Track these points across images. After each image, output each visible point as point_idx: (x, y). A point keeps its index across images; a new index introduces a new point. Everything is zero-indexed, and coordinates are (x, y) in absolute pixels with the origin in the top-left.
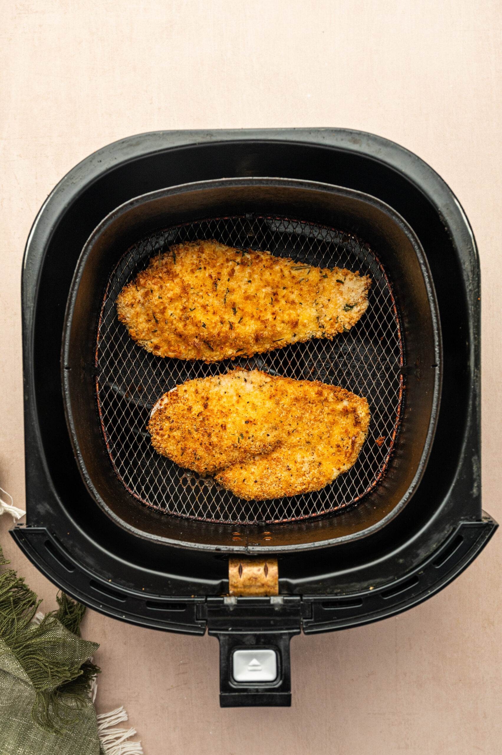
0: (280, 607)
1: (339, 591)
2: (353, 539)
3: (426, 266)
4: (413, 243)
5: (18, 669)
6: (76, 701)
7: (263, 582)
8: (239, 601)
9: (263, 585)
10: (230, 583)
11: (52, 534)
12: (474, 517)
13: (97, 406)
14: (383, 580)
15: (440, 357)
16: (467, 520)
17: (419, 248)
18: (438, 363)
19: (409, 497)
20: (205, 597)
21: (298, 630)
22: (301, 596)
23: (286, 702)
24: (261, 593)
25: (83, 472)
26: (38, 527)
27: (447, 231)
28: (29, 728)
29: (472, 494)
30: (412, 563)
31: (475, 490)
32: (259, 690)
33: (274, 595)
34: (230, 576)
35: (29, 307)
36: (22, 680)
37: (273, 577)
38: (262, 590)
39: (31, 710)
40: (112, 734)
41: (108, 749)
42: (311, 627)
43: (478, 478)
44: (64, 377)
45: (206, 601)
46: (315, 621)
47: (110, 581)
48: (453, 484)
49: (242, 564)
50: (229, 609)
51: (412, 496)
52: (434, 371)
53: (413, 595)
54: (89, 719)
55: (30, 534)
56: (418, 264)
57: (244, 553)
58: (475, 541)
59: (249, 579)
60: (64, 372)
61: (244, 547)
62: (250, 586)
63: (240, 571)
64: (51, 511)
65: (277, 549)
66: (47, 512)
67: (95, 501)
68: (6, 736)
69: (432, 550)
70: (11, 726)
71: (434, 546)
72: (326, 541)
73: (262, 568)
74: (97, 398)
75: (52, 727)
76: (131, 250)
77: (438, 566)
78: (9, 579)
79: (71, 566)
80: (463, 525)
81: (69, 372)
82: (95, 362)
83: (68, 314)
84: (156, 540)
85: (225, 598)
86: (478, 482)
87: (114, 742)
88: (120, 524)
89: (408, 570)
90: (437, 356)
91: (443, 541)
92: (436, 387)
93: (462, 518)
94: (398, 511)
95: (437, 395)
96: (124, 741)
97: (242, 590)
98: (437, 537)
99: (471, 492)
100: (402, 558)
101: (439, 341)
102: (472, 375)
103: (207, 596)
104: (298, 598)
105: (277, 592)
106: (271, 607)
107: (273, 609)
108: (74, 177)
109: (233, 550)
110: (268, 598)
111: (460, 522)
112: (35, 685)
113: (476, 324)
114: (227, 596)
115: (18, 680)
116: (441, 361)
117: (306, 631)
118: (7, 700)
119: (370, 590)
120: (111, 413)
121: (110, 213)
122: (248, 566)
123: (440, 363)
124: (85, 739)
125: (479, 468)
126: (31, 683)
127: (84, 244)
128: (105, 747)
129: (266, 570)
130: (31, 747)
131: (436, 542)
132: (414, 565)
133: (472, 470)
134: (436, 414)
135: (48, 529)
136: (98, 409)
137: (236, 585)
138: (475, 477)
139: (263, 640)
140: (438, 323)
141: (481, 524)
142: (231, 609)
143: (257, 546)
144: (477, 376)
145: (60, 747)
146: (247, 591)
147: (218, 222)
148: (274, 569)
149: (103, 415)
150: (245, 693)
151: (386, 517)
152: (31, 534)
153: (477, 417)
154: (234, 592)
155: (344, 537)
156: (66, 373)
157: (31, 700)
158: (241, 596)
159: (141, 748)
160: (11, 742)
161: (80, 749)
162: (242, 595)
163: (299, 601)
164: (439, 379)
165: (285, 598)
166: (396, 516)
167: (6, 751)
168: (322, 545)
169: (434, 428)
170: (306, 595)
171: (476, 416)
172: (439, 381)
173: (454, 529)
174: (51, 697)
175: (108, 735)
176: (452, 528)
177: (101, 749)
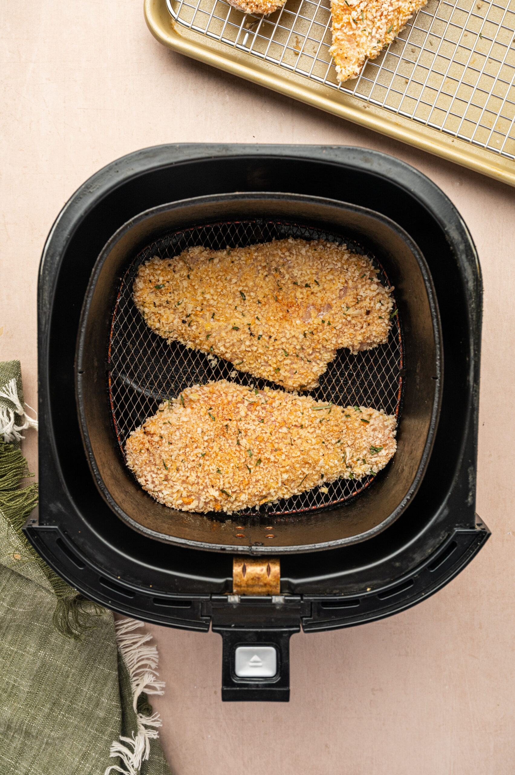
0: (281, 606)
1: (338, 591)
2: (352, 542)
3: (430, 283)
4: (419, 260)
5: (41, 577)
6: (95, 607)
7: (265, 582)
8: (242, 600)
9: (265, 585)
10: (234, 582)
11: (64, 532)
12: (468, 525)
13: (109, 401)
14: (379, 582)
15: (440, 371)
16: (461, 527)
17: (424, 265)
18: (439, 376)
19: (407, 503)
20: (210, 595)
21: (298, 629)
22: (301, 595)
23: (285, 697)
24: (263, 592)
25: (94, 472)
26: (50, 525)
27: (452, 251)
28: (50, 632)
29: (468, 503)
30: (408, 567)
31: (470, 499)
32: (260, 686)
33: (276, 595)
34: (234, 575)
35: (45, 313)
36: (43, 588)
37: (275, 577)
38: (264, 590)
39: (52, 616)
40: (128, 640)
41: (126, 653)
42: (310, 626)
43: (473, 487)
44: (78, 381)
45: (211, 599)
46: (314, 620)
47: (119, 577)
48: (449, 494)
49: (246, 564)
50: (232, 607)
51: (409, 503)
52: (435, 383)
53: (408, 597)
54: (107, 625)
55: (42, 532)
56: (422, 280)
57: (248, 553)
58: (468, 548)
59: (253, 579)
60: (77, 376)
61: (248, 547)
62: (253, 586)
63: (244, 570)
64: (63, 510)
65: (279, 550)
66: (59, 511)
67: (106, 501)
68: (28, 639)
69: (427, 555)
70: (33, 630)
71: (430, 551)
72: (327, 543)
73: (264, 568)
74: (109, 393)
75: (71, 633)
76: (145, 251)
77: (433, 569)
78: (33, 491)
79: (81, 563)
80: (458, 532)
81: (82, 376)
82: (108, 358)
83: (83, 321)
84: (163, 539)
85: (229, 597)
86: (473, 492)
87: (131, 646)
88: (130, 524)
89: (403, 573)
90: (438, 368)
91: (437, 546)
92: (436, 399)
93: (457, 525)
94: (396, 516)
95: (437, 407)
96: (141, 645)
97: (245, 589)
98: (432, 542)
99: (466, 501)
100: (398, 561)
101: (440, 356)
102: (471, 390)
103: (212, 594)
104: (299, 598)
105: (279, 591)
106: (273, 606)
107: (275, 608)
108: (91, 186)
109: (237, 550)
110: (269, 598)
111: (455, 529)
112: (57, 592)
113: (477, 341)
114: (230, 595)
115: (39, 587)
116: (441, 374)
117: (306, 630)
118: (30, 606)
119: (367, 592)
120: (122, 407)
121: (126, 224)
122: (251, 566)
123: (441, 377)
124: (103, 643)
125: (475, 478)
126: (53, 591)
127: (99, 253)
128: (123, 651)
129: (269, 570)
130: (52, 650)
131: (431, 547)
132: (410, 568)
133: (468, 480)
134: (435, 425)
135: (60, 527)
136: (110, 403)
137: (239, 584)
138: (470, 486)
139: (264, 638)
140: (439, 338)
141: (475, 532)
142: (235, 607)
143: (260, 546)
144: (476, 391)
145: (79, 651)
146: (250, 589)
147: (229, 226)
148: (276, 569)
149: (115, 409)
150: (246, 689)
151: (384, 522)
152: (44, 532)
153: (475, 430)
154: (237, 591)
155: (343, 540)
156: (79, 377)
157: (52, 606)
158: (244, 595)
159: (157, 652)
160: (33, 645)
161: (99, 653)
162: (246, 593)
163: (299, 601)
164: (439, 391)
165: (287, 598)
166: (394, 522)
167: (28, 653)
168: (322, 546)
169: (432, 438)
170: (306, 595)
171: (473, 428)
172: (439, 394)
173: (449, 536)
174: (71, 604)
175: (126, 640)
176: (447, 535)
177: (118, 653)
